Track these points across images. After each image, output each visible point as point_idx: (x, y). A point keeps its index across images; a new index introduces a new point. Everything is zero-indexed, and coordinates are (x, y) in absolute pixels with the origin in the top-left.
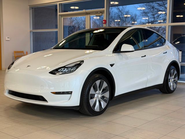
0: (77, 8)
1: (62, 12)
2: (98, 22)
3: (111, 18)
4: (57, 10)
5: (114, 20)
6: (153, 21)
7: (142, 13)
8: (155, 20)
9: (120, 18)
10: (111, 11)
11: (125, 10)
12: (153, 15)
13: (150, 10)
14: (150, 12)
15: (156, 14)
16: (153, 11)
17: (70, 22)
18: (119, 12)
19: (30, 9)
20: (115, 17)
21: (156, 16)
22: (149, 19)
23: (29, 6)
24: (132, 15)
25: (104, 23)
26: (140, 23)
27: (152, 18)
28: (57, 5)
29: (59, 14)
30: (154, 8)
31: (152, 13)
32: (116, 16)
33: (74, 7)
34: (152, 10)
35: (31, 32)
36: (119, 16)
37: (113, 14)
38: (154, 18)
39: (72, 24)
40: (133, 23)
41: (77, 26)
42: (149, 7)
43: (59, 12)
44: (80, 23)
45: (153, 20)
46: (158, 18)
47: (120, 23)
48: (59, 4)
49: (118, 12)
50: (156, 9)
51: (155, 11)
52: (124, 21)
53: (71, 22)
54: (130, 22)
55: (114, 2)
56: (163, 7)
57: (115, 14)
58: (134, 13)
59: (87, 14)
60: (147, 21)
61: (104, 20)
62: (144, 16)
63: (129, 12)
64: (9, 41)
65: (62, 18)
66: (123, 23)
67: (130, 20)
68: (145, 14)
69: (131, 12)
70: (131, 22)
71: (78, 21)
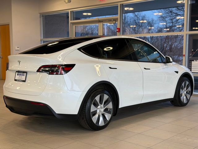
0: (90, 14)
1: (73, 20)
2: (112, 27)
3: (127, 23)
4: (68, 17)
5: (129, 25)
6: (171, 26)
7: (159, 18)
8: (173, 25)
9: (136, 23)
10: (127, 16)
11: (142, 14)
12: (172, 20)
13: (168, 14)
14: (168, 16)
15: (174, 19)
16: (171, 16)
17: (82, 28)
18: (135, 17)
19: (40, 17)
20: (130, 22)
21: (174, 20)
22: (167, 24)
23: (40, 13)
24: (149, 19)
25: (117, 32)
26: (158, 28)
27: (170, 23)
28: (68, 13)
29: (70, 22)
30: (172, 12)
31: (170, 17)
32: (132, 20)
33: (86, 14)
34: (170, 14)
35: (41, 41)
36: (135, 21)
37: (128, 19)
38: (172, 23)
39: (86, 30)
40: (150, 29)
41: (91, 32)
42: (167, 11)
43: (71, 20)
44: (94, 29)
45: (171, 24)
46: (176, 23)
47: (136, 28)
48: (71, 11)
49: (133, 17)
50: (174, 13)
51: (173, 15)
52: (140, 26)
53: (84, 27)
54: (146, 27)
55: (128, 8)
56: (182, 11)
57: (130, 19)
58: (151, 18)
59: (100, 21)
60: (165, 26)
61: (117, 29)
62: (162, 21)
63: (146, 16)
64: (18, 50)
65: (74, 26)
66: (139, 28)
67: (147, 25)
68: (162, 18)
69: (148, 16)
70: (148, 27)
71: (92, 27)
